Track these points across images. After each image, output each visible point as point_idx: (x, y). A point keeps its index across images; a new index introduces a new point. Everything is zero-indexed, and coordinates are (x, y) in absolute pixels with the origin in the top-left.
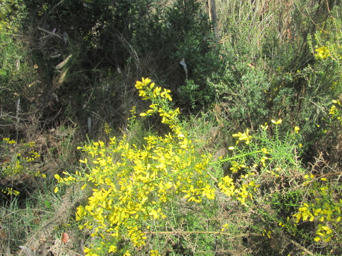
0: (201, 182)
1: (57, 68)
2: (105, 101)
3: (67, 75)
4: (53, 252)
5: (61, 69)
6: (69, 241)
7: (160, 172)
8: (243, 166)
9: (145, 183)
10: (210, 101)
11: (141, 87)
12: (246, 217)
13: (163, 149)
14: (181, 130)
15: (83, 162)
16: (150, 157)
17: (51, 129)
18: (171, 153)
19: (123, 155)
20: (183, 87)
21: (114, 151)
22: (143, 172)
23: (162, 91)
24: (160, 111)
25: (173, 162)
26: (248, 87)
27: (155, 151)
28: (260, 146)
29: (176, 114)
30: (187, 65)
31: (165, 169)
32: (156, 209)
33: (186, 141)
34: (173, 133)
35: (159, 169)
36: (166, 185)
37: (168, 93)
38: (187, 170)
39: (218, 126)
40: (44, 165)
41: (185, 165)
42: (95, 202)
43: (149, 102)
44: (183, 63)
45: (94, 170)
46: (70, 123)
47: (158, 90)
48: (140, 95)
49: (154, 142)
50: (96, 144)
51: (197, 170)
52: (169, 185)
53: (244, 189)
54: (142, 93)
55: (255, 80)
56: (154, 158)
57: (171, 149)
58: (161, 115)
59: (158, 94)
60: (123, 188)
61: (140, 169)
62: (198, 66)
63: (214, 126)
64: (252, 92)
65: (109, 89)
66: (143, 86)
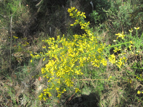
0: (100, 57)
1: (36, 6)
2: (57, 20)
3: (40, 9)
4: (35, 84)
5: (38, 6)
6: (41, 80)
7: (80, 52)
8: (120, 50)
9: (73, 58)
10: (103, 20)
11: (70, 11)
12: (120, 74)
13: (82, 41)
14: (90, 32)
15: (44, 47)
16: (76, 45)
17: (34, 32)
18: (86, 43)
19: (63, 44)
20: (91, 14)
21: (59, 42)
22: (72, 52)
23: (81, 13)
24: (80, 23)
25: (86, 47)
26: (122, 12)
27: (78, 42)
28: (128, 40)
29: (88, 24)
30: (93, 4)
31: (83, 51)
32: (78, 70)
33: (93, 37)
34: (86, 34)
35: (80, 50)
36: (83, 59)
37: (84, 14)
38: (93, 51)
39: (106, 31)
40: (31, 48)
41: (92, 49)
42: (49, 67)
43: (75, 19)
44: (91, 3)
45: (49, 51)
46: (42, 30)
47: (79, 12)
48: (70, 15)
49: (78, 38)
50: (51, 39)
51: (98, 51)
52: (84, 58)
53: (120, 61)
54: (71, 15)
55: (126, 8)
56: (77, 45)
57: (85, 41)
58: (81, 25)
59: (79, 15)
60: (62, 60)
61: (70, 51)
62: (98, 4)
63: (104, 31)
64: (124, 14)
65: (59, 15)
66: (72, 11)
